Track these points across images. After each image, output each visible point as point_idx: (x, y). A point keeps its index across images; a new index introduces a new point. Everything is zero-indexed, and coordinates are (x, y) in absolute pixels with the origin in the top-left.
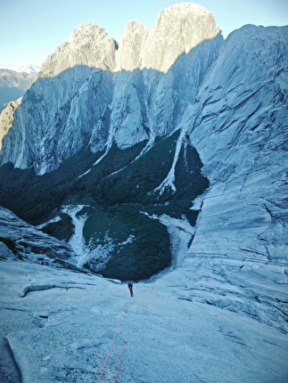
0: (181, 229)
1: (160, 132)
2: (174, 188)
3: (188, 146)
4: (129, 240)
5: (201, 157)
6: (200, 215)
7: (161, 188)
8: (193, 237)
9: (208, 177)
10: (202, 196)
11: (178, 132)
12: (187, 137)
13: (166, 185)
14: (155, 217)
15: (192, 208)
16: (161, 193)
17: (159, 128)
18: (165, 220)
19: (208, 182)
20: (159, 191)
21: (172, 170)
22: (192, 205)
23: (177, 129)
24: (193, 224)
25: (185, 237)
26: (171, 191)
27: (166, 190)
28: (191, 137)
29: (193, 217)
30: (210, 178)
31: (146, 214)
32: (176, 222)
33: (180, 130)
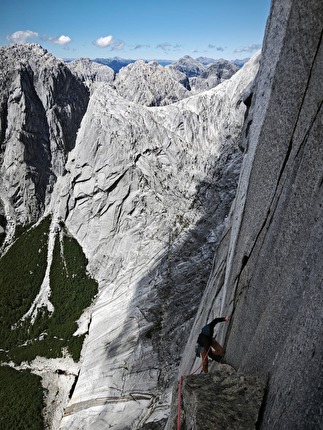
0: (61, 372)
1: (22, 219)
2: (51, 308)
3: (65, 237)
5: (85, 251)
7: (32, 313)
8: (77, 378)
9: (96, 278)
10: (90, 308)
11: (48, 219)
12: (62, 225)
13: (39, 306)
14: (25, 366)
15: (75, 334)
16: (32, 321)
17: (20, 214)
18: (39, 366)
19: (97, 285)
20: (29, 319)
21: (47, 280)
22: (76, 327)
23: (45, 214)
24: (77, 358)
25: (65, 383)
26: (48, 313)
27: (40, 314)
28: (67, 224)
30: (98, 279)
32: (56, 364)
33: (50, 216)
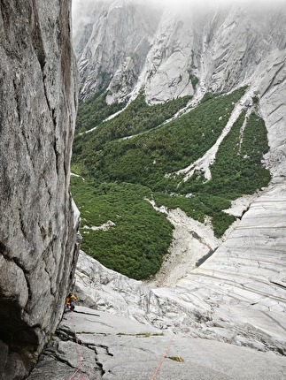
0: (196, 236)
1: (214, 87)
2: (208, 175)
3: (253, 114)
4: (103, 227)
5: (270, 137)
6: (235, 224)
7: (188, 172)
8: (211, 253)
9: (272, 171)
10: (251, 197)
11: (243, 91)
12: (256, 100)
13: (197, 168)
14: (163, 210)
15: (226, 211)
16: (185, 179)
17: (215, 81)
18: (176, 217)
19: (270, 178)
20: (183, 175)
21: (215, 148)
22: (229, 206)
23: (242, 85)
24: (219, 234)
25: (198, 250)
26: (203, 178)
27: (195, 176)
28: (261, 102)
29: (222, 225)
30: (275, 172)
31: (153, 203)
32: (193, 225)
33: (246, 87)
